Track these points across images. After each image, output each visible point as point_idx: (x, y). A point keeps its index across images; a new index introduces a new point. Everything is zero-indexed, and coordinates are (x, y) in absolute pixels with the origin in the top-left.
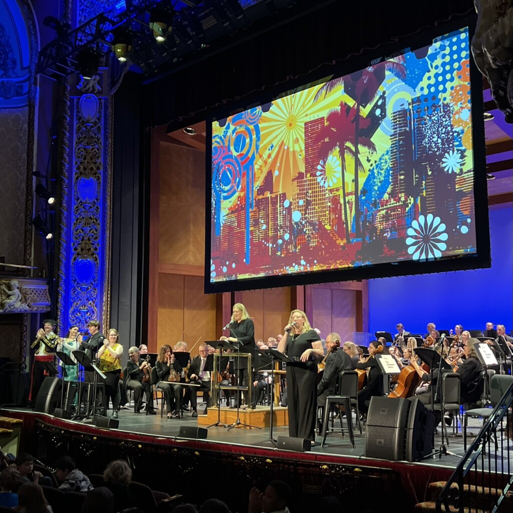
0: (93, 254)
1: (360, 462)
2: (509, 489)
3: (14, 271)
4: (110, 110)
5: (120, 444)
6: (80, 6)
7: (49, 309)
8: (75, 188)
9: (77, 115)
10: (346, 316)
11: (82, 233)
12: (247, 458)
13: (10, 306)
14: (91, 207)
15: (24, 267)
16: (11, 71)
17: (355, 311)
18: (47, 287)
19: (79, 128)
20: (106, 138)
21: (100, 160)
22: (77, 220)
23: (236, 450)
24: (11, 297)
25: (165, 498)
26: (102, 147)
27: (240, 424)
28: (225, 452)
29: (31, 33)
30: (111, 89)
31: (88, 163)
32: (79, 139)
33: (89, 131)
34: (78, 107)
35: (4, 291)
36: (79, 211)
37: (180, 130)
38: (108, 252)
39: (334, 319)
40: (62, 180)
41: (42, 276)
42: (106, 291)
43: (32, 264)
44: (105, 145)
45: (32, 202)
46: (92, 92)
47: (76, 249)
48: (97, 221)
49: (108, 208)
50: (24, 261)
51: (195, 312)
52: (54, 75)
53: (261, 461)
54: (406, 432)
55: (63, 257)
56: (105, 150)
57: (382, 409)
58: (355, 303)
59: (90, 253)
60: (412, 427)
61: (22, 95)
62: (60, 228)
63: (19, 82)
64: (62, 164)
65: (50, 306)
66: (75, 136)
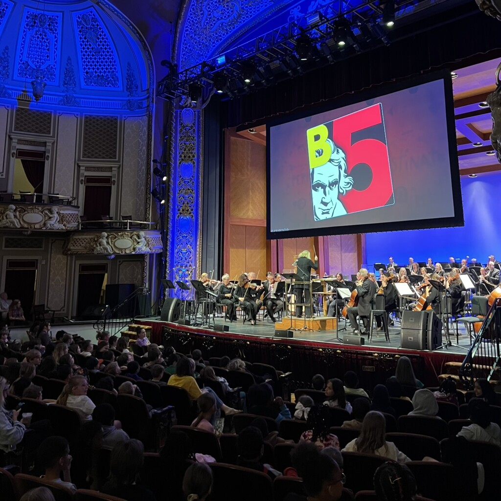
0: (190, 213)
1: (398, 351)
2: (496, 366)
3: (138, 225)
4: (201, 118)
5: (234, 342)
6: (183, 52)
7: (162, 251)
8: (179, 170)
9: (180, 122)
10: (350, 252)
11: (183, 199)
12: (324, 350)
13: (139, 249)
14: (189, 182)
15: (145, 222)
16: (134, 92)
17: (356, 248)
18: (160, 236)
19: (181, 130)
20: (199, 137)
21: (195, 151)
22: (179, 191)
23: (314, 345)
24: (140, 243)
25: (282, 374)
26: (196, 142)
27: (306, 328)
28: (308, 346)
29: (150, 69)
30: (202, 105)
31: (187, 153)
32: (181, 138)
33: (187, 132)
34: (180, 117)
35: (135, 239)
36: (181, 185)
37: (247, 130)
38: (200, 212)
39: (343, 254)
40: (170, 164)
41: (156, 229)
42: (199, 238)
43: (150, 220)
44: (198, 142)
45: (151, 179)
46: (189, 107)
47: (179, 210)
48: (193, 191)
49: (201, 182)
50: (146, 219)
51: (253, 251)
52: (167, 97)
53: (334, 351)
54: (426, 332)
55: (170, 215)
56: (198, 145)
57: (410, 318)
58: (356, 243)
59: (188, 213)
60: (431, 329)
61: (142, 108)
62: (169, 196)
63: (140, 100)
64: (170, 154)
65: (162, 249)
66: (178, 135)
